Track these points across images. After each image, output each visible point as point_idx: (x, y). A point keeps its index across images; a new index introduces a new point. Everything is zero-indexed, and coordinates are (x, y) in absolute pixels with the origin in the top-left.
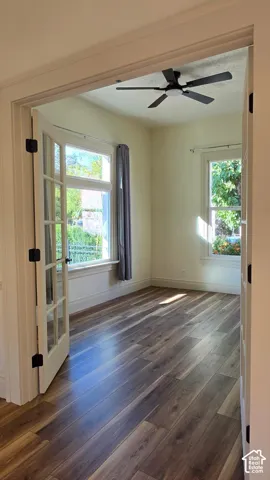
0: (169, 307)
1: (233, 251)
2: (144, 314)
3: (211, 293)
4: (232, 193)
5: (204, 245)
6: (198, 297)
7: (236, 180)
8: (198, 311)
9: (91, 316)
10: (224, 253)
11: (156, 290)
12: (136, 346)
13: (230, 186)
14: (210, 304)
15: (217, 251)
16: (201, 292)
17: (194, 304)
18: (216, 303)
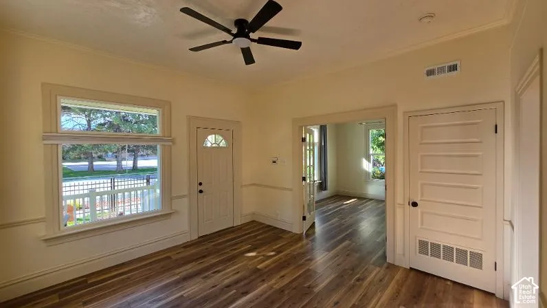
0: (349, 205)
1: (382, 177)
2: (337, 207)
3: (372, 199)
4: (383, 144)
5: (367, 174)
6: (364, 201)
7: (384, 136)
8: (365, 207)
10: (378, 178)
11: (339, 196)
12: (337, 219)
13: (381, 139)
14: (370, 205)
15: (374, 177)
16: (365, 199)
17: (363, 204)
18: (373, 204)
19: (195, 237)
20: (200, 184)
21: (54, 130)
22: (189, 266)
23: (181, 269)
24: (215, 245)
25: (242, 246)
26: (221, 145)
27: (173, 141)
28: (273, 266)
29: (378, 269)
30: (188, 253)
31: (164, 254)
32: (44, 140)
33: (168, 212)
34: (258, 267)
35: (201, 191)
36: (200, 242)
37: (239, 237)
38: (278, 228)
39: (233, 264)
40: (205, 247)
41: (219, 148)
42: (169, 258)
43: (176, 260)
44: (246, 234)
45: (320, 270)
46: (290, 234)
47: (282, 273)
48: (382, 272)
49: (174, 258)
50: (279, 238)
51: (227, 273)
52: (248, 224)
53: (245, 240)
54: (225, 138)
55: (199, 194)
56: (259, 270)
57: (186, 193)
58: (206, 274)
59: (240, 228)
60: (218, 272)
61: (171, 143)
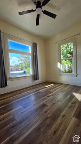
0: (47, 88)
3: (62, 84)
5: (60, 70)
6: (57, 85)
9: (21, 91)
13: (69, 55)
18: (62, 87)
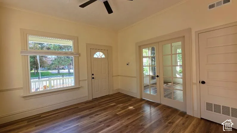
19: (91, 99)
20: (93, 75)
21: (26, 49)
22: (85, 111)
23: (81, 113)
24: (99, 103)
25: (111, 104)
26: (102, 57)
27: (79, 55)
28: (124, 113)
29: (181, 118)
30: (86, 106)
31: (76, 106)
32: (21, 53)
33: (77, 87)
34: (117, 113)
35: (93, 78)
36: (93, 101)
37: (111, 99)
38: (130, 96)
39: (106, 112)
40: (94, 103)
41: (101, 58)
42: (77, 107)
43: (80, 109)
44: (115, 98)
45: (148, 117)
46: (135, 99)
47: (129, 117)
48: (184, 119)
49: (80, 108)
50: (130, 100)
51: (102, 116)
52: (116, 94)
53: (114, 101)
54: (104, 54)
55: (92, 79)
56: (117, 115)
57: (86, 78)
58: (92, 116)
59: (112, 95)
60: (97, 115)
61: (78, 56)
